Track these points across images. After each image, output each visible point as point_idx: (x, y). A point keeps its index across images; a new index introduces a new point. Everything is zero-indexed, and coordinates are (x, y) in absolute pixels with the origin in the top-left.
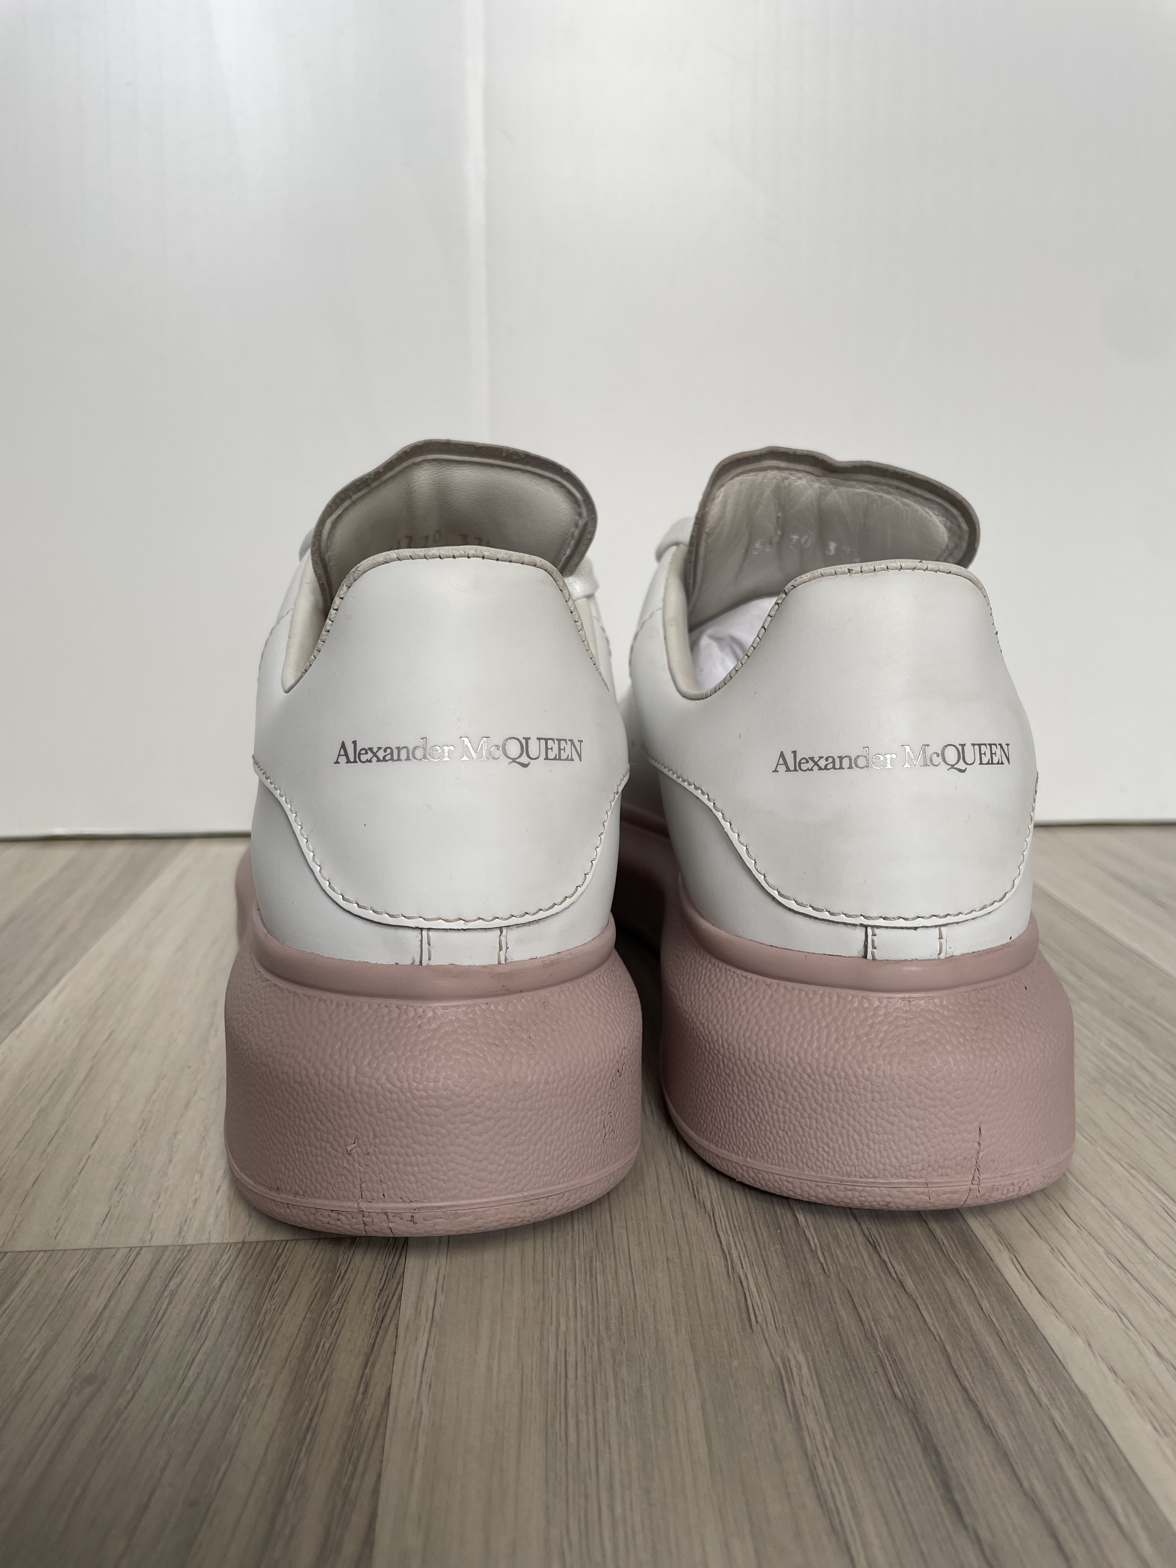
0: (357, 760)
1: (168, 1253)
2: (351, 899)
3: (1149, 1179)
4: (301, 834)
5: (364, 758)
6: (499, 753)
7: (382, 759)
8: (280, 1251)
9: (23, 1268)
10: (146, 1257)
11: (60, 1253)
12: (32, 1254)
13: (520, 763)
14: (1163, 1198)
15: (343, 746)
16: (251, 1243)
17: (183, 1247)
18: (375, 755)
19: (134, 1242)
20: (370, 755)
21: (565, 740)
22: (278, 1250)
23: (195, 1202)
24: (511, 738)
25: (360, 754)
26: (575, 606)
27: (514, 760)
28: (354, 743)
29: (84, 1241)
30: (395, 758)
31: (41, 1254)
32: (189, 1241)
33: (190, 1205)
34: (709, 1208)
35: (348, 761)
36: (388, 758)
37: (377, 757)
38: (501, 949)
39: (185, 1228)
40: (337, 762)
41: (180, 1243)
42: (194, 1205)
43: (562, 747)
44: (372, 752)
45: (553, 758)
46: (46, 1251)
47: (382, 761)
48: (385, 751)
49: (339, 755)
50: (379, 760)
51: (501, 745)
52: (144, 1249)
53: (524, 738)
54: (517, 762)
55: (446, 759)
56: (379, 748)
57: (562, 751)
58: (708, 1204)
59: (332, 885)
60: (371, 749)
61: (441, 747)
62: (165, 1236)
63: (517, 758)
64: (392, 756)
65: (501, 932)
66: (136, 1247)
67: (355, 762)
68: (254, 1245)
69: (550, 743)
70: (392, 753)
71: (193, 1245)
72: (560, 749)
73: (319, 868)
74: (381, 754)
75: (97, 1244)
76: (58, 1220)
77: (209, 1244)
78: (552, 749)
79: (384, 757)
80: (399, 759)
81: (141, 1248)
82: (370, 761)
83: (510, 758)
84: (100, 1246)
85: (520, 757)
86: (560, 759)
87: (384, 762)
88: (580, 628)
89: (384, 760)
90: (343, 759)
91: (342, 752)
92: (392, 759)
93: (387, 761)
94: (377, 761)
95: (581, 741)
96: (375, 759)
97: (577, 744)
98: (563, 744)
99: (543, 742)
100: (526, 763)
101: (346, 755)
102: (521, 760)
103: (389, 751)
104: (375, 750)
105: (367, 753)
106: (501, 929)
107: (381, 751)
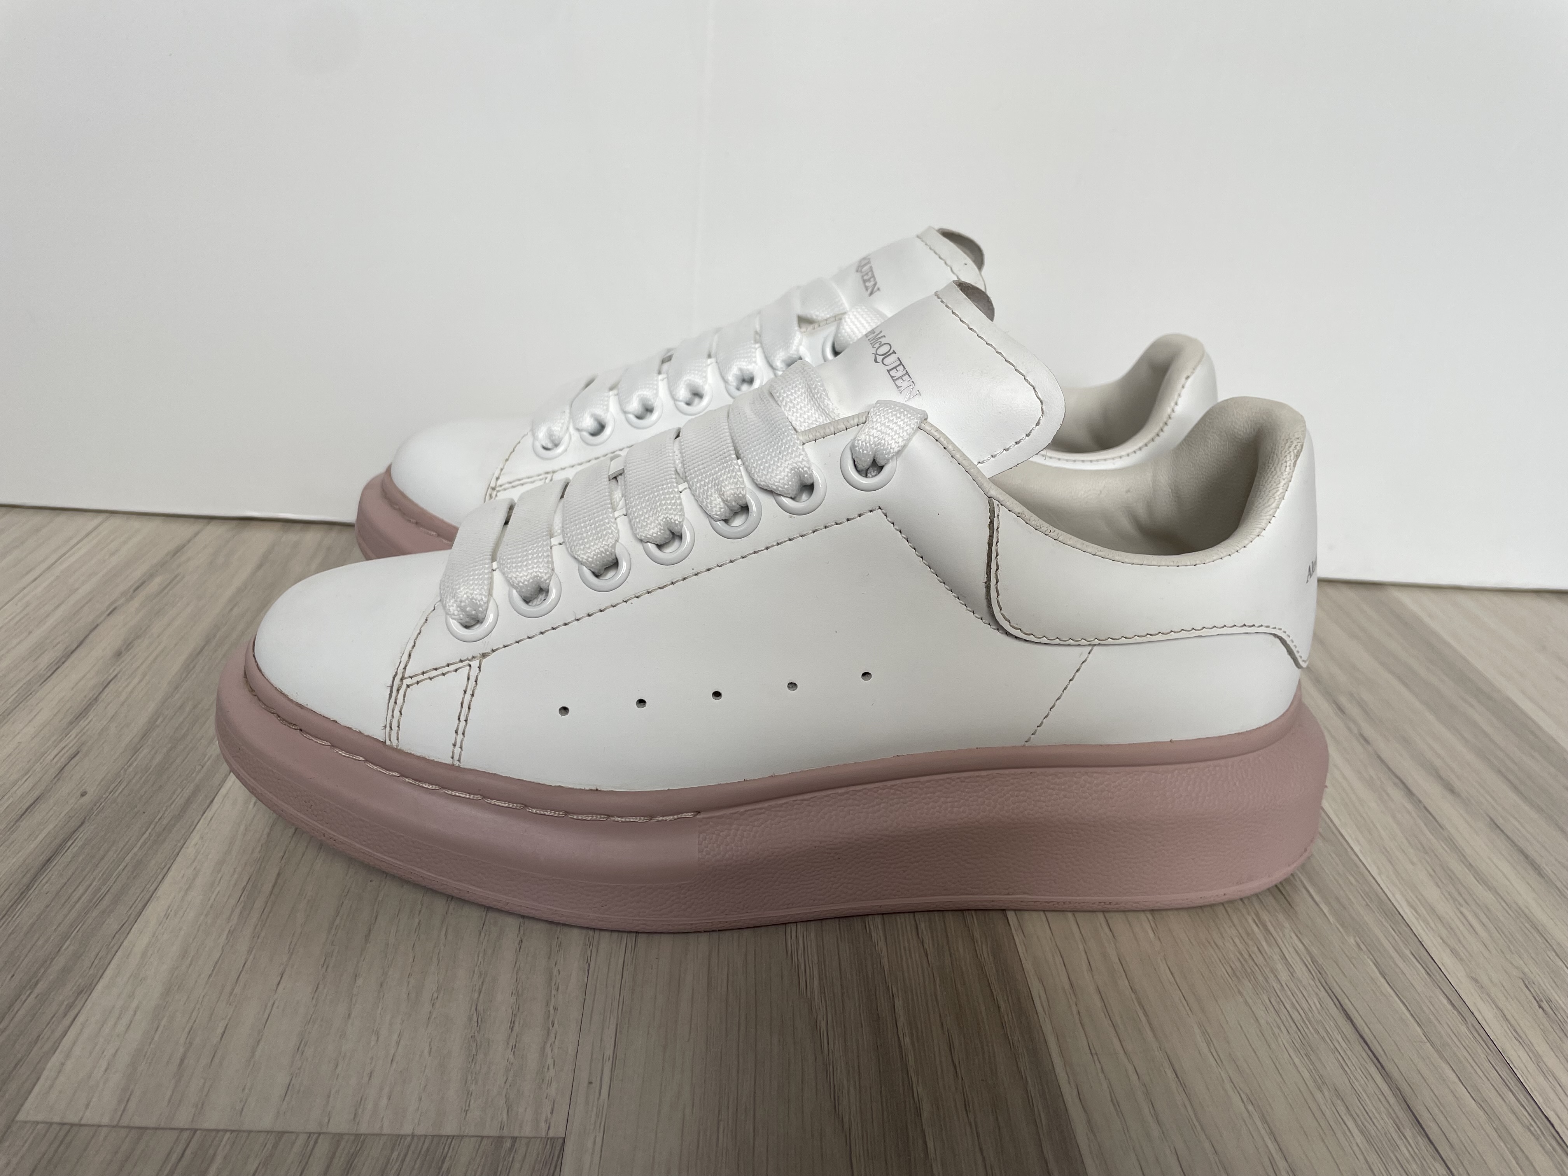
1: (343, 1144)
3: (1264, 1120)
8: (446, 1150)
9: (211, 1151)
10: (323, 1148)
11: (245, 1135)
12: (220, 1134)
14: (1272, 1147)
16: (419, 1136)
17: (357, 1136)
19: (312, 1127)
22: (444, 1148)
23: (371, 1074)
29: (266, 1122)
31: (228, 1135)
32: (363, 1129)
33: (366, 1079)
34: (846, 1126)
39: (360, 1111)
41: (354, 1132)
42: (369, 1079)
46: (232, 1131)
52: (322, 1136)
58: (846, 1119)
62: (340, 1124)
66: (314, 1133)
68: (422, 1139)
71: (366, 1135)
75: (279, 1127)
76: (243, 1090)
77: (379, 1135)
81: (319, 1134)
84: (280, 1129)
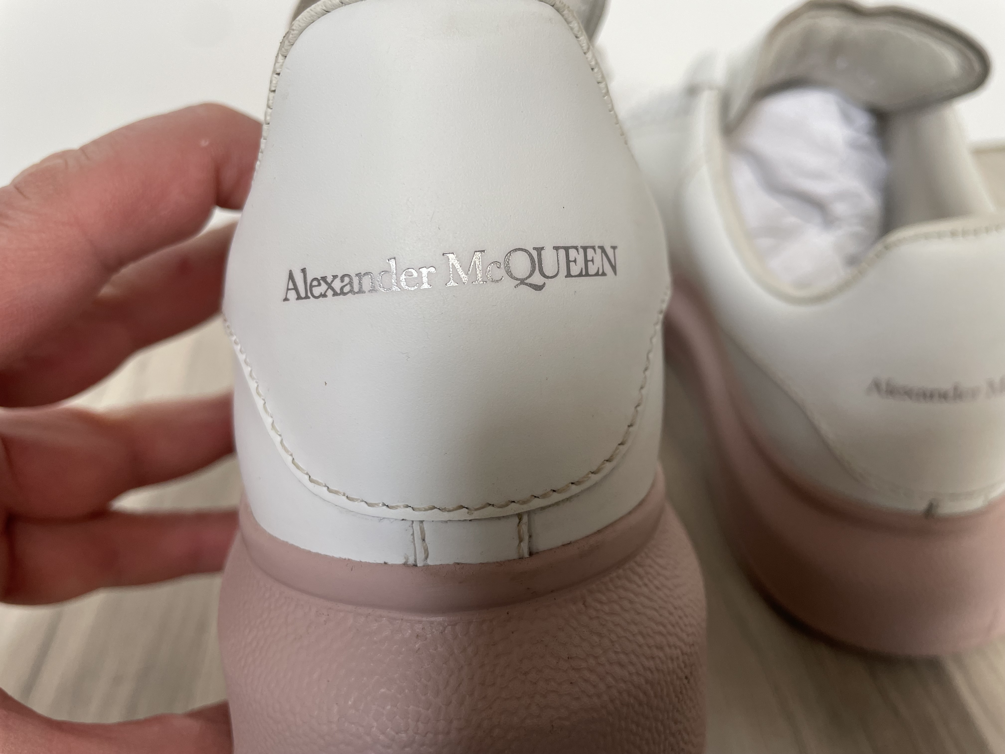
0: (309, 295)
2: (320, 481)
4: (258, 393)
5: (317, 291)
6: (501, 273)
7: (339, 292)
13: (530, 285)
15: (291, 277)
18: (330, 286)
20: (324, 287)
21: (593, 248)
24: (516, 250)
25: (312, 287)
26: (596, 60)
27: (522, 282)
28: (304, 271)
30: (356, 289)
35: (299, 298)
36: (347, 289)
37: (333, 289)
38: (521, 540)
40: (286, 299)
43: (589, 258)
44: (326, 282)
45: (578, 273)
47: (339, 294)
48: (342, 280)
49: (288, 289)
50: (335, 294)
51: (502, 261)
53: (534, 248)
54: (526, 284)
55: (426, 286)
56: (335, 277)
57: (590, 264)
59: (296, 460)
60: (324, 279)
61: (418, 270)
63: (527, 278)
64: (352, 287)
65: (520, 519)
67: (307, 297)
69: (572, 253)
70: (351, 283)
72: (586, 261)
73: (279, 439)
74: (337, 285)
78: (575, 261)
79: (342, 289)
80: (361, 291)
82: (324, 295)
83: (517, 279)
85: (530, 275)
86: (587, 275)
87: (341, 296)
88: (604, 91)
89: (342, 293)
90: (292, 295)
91: (291, 286)
92: (351, 291)
93: (345, 294)
94: (334, 295)
95: (614, 248)
96: (330, 293)
97: (610, 252)
98: (590, 252)
99: (562, 252)
100: (540, 284)
101: (296, 288)
102: (533, 281)
103: (347, 280)
104: (329, 280)
105: (319, 285)
106: (520, 516)
107: (338, 281)
